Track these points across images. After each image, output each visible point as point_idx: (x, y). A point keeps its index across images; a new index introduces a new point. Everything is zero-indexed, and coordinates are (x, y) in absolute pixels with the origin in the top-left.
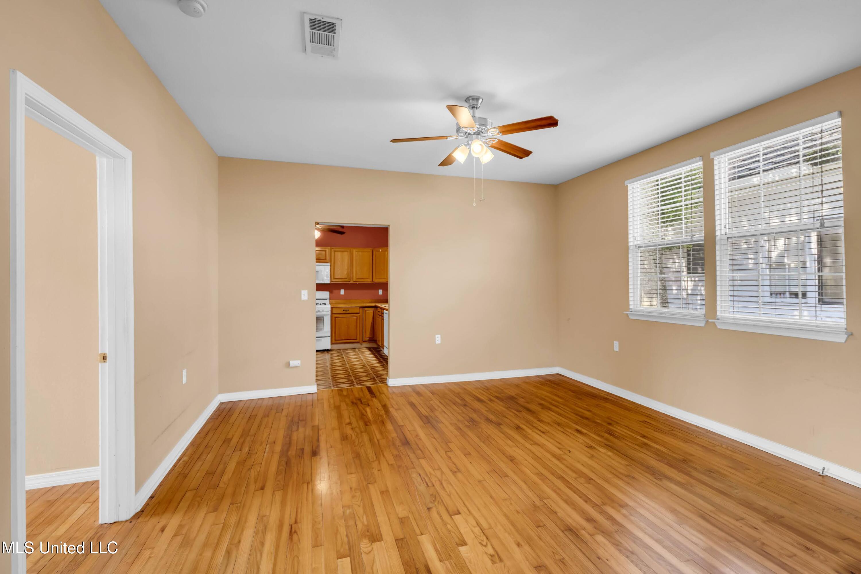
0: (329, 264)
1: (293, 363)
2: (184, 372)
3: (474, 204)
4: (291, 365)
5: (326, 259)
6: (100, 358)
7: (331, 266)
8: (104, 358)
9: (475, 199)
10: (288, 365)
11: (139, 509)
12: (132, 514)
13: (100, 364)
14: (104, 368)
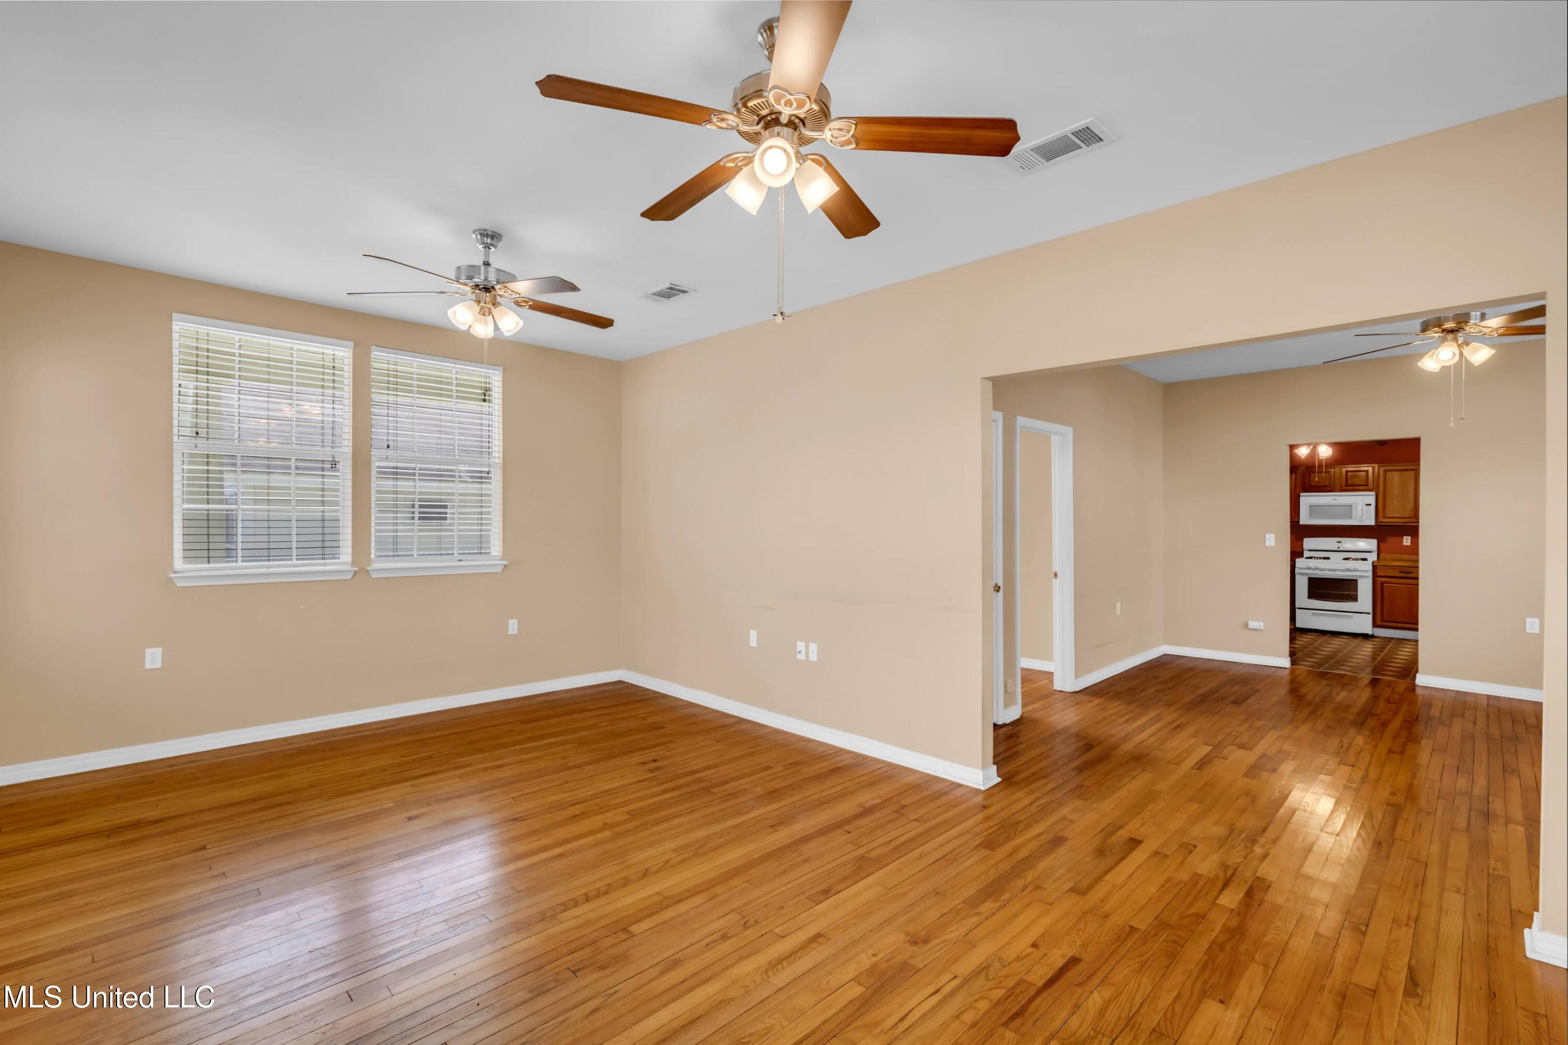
0: (1373, 493)
1: (1252, 624)
2: (1118, 605)
3: (1452, 425)
4: (1249, 627)
5: (1367, 485)
6: (1053, 575)
7: (1377, 496)
8: (1056, 575)
9: (1452, 419)
10: (1246, 626)
11: (1077, 690)
12: (1073, 690)
13: (1054, 580)
14: (1056, 582)
